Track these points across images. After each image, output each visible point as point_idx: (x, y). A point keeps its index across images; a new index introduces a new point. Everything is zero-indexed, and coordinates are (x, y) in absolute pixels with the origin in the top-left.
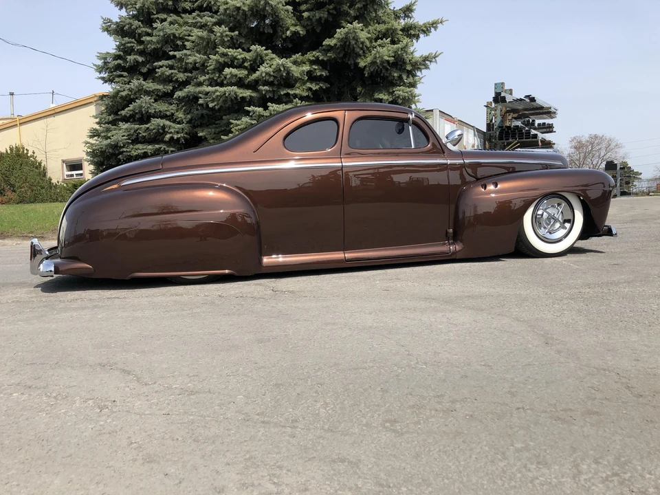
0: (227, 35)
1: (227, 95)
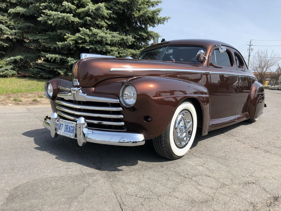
1: (65, 18)
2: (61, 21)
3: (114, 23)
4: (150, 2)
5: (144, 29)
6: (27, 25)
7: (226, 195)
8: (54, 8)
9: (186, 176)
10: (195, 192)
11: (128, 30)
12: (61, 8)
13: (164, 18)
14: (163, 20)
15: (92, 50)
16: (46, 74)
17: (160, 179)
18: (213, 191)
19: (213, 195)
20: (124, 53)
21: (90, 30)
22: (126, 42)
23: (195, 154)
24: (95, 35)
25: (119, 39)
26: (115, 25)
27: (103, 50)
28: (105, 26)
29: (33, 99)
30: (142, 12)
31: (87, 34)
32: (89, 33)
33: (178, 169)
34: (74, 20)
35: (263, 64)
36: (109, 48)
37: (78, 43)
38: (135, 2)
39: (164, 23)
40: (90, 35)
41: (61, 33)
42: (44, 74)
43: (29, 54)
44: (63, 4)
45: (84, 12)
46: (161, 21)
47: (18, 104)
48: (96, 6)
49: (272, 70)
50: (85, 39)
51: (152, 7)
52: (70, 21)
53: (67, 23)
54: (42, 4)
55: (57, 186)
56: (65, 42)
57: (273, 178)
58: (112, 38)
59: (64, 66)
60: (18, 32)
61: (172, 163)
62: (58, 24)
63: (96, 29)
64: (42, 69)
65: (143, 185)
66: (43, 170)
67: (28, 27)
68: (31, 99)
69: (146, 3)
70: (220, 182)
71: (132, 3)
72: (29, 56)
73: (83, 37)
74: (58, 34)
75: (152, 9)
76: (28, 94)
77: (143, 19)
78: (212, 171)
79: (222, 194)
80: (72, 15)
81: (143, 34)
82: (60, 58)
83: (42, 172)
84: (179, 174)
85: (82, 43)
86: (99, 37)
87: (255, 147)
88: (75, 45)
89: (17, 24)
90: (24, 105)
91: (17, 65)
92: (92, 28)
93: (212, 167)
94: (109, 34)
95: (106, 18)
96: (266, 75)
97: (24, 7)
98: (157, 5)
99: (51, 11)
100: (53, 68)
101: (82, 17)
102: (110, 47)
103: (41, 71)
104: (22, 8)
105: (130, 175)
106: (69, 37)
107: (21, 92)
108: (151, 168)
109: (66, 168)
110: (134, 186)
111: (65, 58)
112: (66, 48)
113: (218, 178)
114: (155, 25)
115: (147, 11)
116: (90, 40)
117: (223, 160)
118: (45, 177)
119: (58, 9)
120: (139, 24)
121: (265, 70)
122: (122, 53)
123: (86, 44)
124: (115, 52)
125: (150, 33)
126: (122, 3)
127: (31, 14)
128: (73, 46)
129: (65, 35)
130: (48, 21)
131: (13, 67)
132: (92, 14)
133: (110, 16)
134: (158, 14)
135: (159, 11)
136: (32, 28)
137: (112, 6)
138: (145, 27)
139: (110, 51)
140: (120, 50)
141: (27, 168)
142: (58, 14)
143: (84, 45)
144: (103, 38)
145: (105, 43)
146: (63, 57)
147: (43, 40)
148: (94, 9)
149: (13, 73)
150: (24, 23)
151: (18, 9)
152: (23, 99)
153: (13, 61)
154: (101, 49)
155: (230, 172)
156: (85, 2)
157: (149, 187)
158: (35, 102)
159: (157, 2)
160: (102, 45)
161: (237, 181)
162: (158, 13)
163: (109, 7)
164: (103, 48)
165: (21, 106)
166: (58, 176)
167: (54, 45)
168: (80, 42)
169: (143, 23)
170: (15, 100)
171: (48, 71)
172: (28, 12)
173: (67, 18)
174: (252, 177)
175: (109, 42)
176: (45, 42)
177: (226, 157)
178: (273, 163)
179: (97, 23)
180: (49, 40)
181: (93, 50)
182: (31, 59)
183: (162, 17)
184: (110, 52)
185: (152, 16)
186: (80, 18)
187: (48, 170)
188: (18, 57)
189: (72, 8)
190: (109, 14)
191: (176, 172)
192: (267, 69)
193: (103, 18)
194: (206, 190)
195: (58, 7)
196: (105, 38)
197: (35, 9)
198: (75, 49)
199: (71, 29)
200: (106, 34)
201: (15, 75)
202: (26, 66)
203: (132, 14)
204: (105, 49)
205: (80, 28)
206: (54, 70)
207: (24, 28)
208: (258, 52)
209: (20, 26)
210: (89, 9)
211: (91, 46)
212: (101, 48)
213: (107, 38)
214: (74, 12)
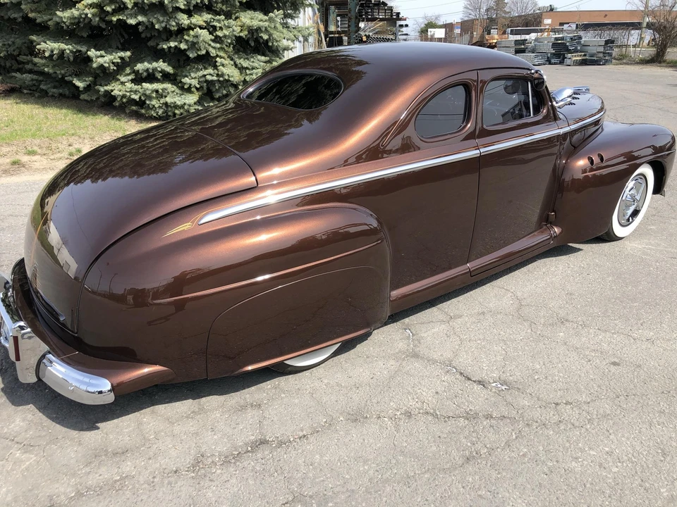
15: (144, 28)
16: (55, 87)
27: (170, 25)
29: (13, 159)
36: (184, 20)
37: (107, 13)
43: (11, 37)
56: (76, 12)
59: (88, 69)
64: (44, 73)
68: (8, 160)
72: (10, 43)
76: (2, 147)
82: (71, 51)
88: (101, 17)
100: (63, 75)
102: (185, 16)
103: (41, 78)
111: (84, 49)
112: (82, 24)
122: (221, 28)
123: (127, 13)
128: (98, 21)
143: (121, 17)
145: (171, 10)
146: (79, 48)
154: (163, 25)
158: (17, 166)
160: (164, 14)
164: (167, 22)
167: (55, 18)
168: (108, 9)
176: (36, 10)
181: (147, 27)
184: (188, 31)
198: (103, 26)
206: (66, 78)
211: (140, 18)
212: (163, 21)
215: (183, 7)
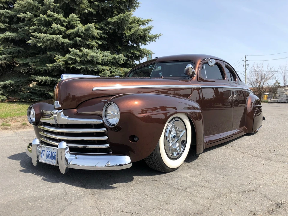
0: (52, 5)
1: (55, 39)
2: (51, 43)
3: (105, 43)
4: (140, 21)
5: (136, 47)
6: (16, 50)
7: (224, 204)
8: (44, 31)
9: (180, 188)
10: (188, 204)
11: (120, 49)
12: (51, 30)
13: (155, 36)
14: (154, 37)
15: (83, 70)
16: (37, 98)
17: (151, 192)
18: (209, 201)
19: (209, 206)
20: (116, 72)
21: (81, 51)
22: (118, 61)
23: (190, 166)
24: (85, 55)
25: (110, 58)
26: (107, 44)
27: (95, 69)
28: (96, 46)
29: (23, 123)
30: (132, 31)
31: (77, 54)
32: (79, 54)
33: (171, 182)
34: (64, 41)
35: (260, 78)
37: (69, 64)
38: (126, 21)
39: (156, 41)
40: (80, 55)
41: (51, 55)
42: (35, 97)
43: (19, 79)
44: (52, 26)
45: (73, 33)
46: (152, 39)
47: (6, 129)
48: (86, 26)
49: (269, 84)
50: (75, 59)
51: (143, 26)
52: (60, 42)
53: (57, 45)
54: (31, 28)
55: (34, 206)
56: (55, 63)
57: (275, 184)
58: (103, 58)
60: (8, 57)
61: (165, 176)
62: (48, 45)
63: (86, 49)
64: (33, 92)
65: (131, 199)
66: (21, 191)
67: (17, 51)
68: (21, 123)
69: (136, 22)
70: (216, 192)
71: (123, 22)
72: (19, 80)
73: (73, 57)
74: (48, 56)
75: (143, 27)
76: (18, 118)
77: (135, 37)
78: (208, 182)
79: (219, 204)
80: (61, 36)
81: (135, 52)
82: (51, 80)
83: (20, 193)
84: (172, 187)
85: (72, 64)
86: (91, 56)
87: (255, 155)
88: (66, 66)
89: (7, 49)
90: (12, 129)
91: (7, 90)
92: (82, 48)
93: (209, 177)
94: (100, 53)
95: (97, 38)
96: (264, 88)
97: (13, 32)
98: (148, 23)
99: (40, 33)
100: (44, 91)
101: (72, 38)
102: (101, 66)
103: (32, 94)
104: (11, 33)
105: (118, 190)
106: (59, 58)
107: (10, 116)
108: (141, 182)
109: (47, 188)
110: (121, 201)
111: (56, 79)
112: (56, 70)
113: (215, 188)
114: (147, 43)
115: (138, 29)
116: (81, 60)
117: (220, 169)
118: (22, 198)
119: (48, 32)
120: (130, 43)
121: (262, 83)
122: (114, 72)
123: (77, 64)
124: (107, 71)
125: (142, 51)
126: (112, 22)
127: (20, 38)
128: (64, 67)
129: (55, 57)
130: (37, 43)
131: (2, 92)
132: (82, 34)
133: (101, 36)
134: (149, 32)
135: (150, 29)
136: (21, 52)
137: (102, 26)
138: (137, 45)
139: (102, 70)
140: (112, 69)
141: (4, 190)
142: (48, 36)
143: (74, 66)
144: (94, 58)
145: (96, 63)
146: (54, 79)
147: (33, 63)
148: (84, 29)
149: (3, 98)
150: (14, 47)
151: (7, 34)
152: (12, 124)
153: (3, 86)
154: (92, 69)
155: (228, 181)
156: (74, 24)
157: (138, 201)
158: (25, 126)
159: (148, 21)
160: (93, 65)
161: (235, 190)
162: (149, 30)
163: (99, 27)
164: (94, 67)
165: (9, 131)
166: (36, 196)
167: (44, 68)
168: (70, 62)
169: (135, 41)
170: (3, 125)
171: (39, 94)
172: (17, 36)
173: (56, 40)
174: (252, 185)
175: (100, 61)
176: (35, 65)
177: (223, 167)
178: (274, 170)
179: (88, 43)
180: (39, 63)
182: (22, 83)
183: (153, 35)
184: (101, 72)
185: (143, 34)
186: (70, 40)
187: (26, 190)
188: (8, 82)
189: (61, 30)
190: (99, 34)
191: (168, 185)
192: (265, 83)
193: (94, 38)
194: (201, 201)
195: (47, 30)
196: (95, 57)
197: (24, 34)
198: (65, 70)
199: (61, 50)
200: (97, 53)
201: (5, 100)
202: (17, 91)
203: (123, 33)
204: (96, 69)
205: (70, 49)
207: (14, 53)
208: (254, 67)
209: (9, 50)
210: (79, 29)
211: (82, 66)
212: (92, 67)
213: (98, 57)
214: (63, 34)
215: (100, 62)
